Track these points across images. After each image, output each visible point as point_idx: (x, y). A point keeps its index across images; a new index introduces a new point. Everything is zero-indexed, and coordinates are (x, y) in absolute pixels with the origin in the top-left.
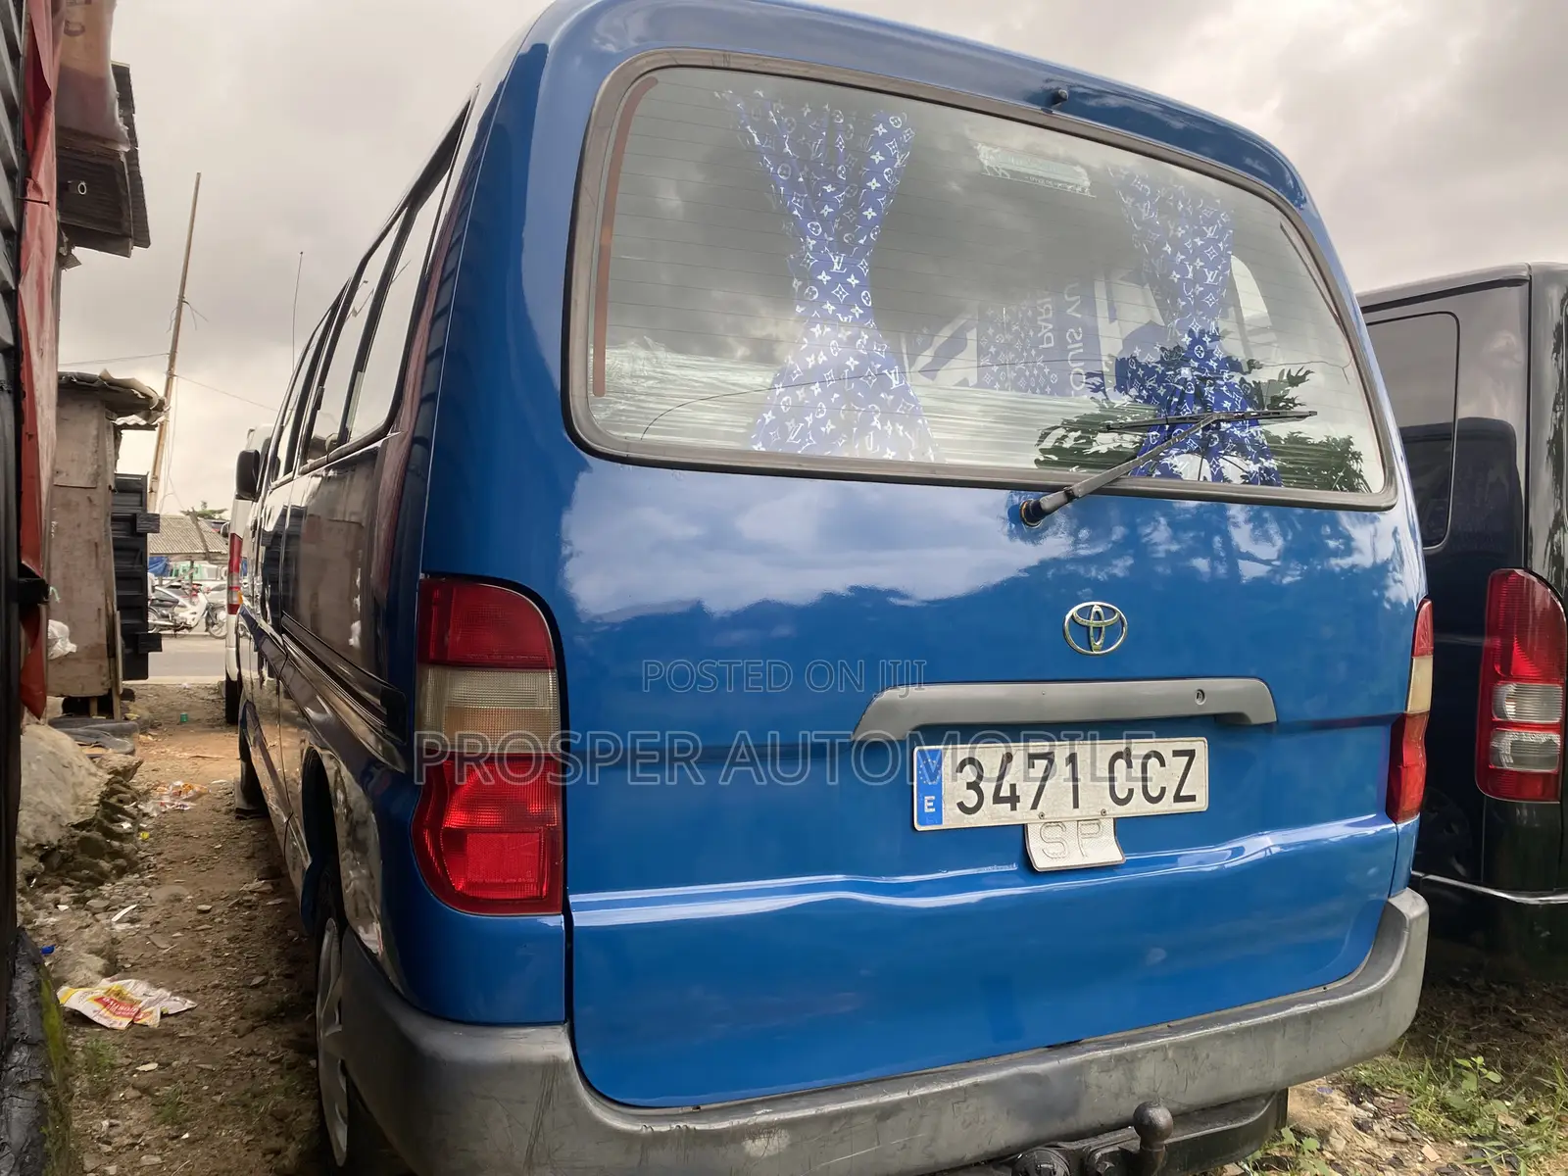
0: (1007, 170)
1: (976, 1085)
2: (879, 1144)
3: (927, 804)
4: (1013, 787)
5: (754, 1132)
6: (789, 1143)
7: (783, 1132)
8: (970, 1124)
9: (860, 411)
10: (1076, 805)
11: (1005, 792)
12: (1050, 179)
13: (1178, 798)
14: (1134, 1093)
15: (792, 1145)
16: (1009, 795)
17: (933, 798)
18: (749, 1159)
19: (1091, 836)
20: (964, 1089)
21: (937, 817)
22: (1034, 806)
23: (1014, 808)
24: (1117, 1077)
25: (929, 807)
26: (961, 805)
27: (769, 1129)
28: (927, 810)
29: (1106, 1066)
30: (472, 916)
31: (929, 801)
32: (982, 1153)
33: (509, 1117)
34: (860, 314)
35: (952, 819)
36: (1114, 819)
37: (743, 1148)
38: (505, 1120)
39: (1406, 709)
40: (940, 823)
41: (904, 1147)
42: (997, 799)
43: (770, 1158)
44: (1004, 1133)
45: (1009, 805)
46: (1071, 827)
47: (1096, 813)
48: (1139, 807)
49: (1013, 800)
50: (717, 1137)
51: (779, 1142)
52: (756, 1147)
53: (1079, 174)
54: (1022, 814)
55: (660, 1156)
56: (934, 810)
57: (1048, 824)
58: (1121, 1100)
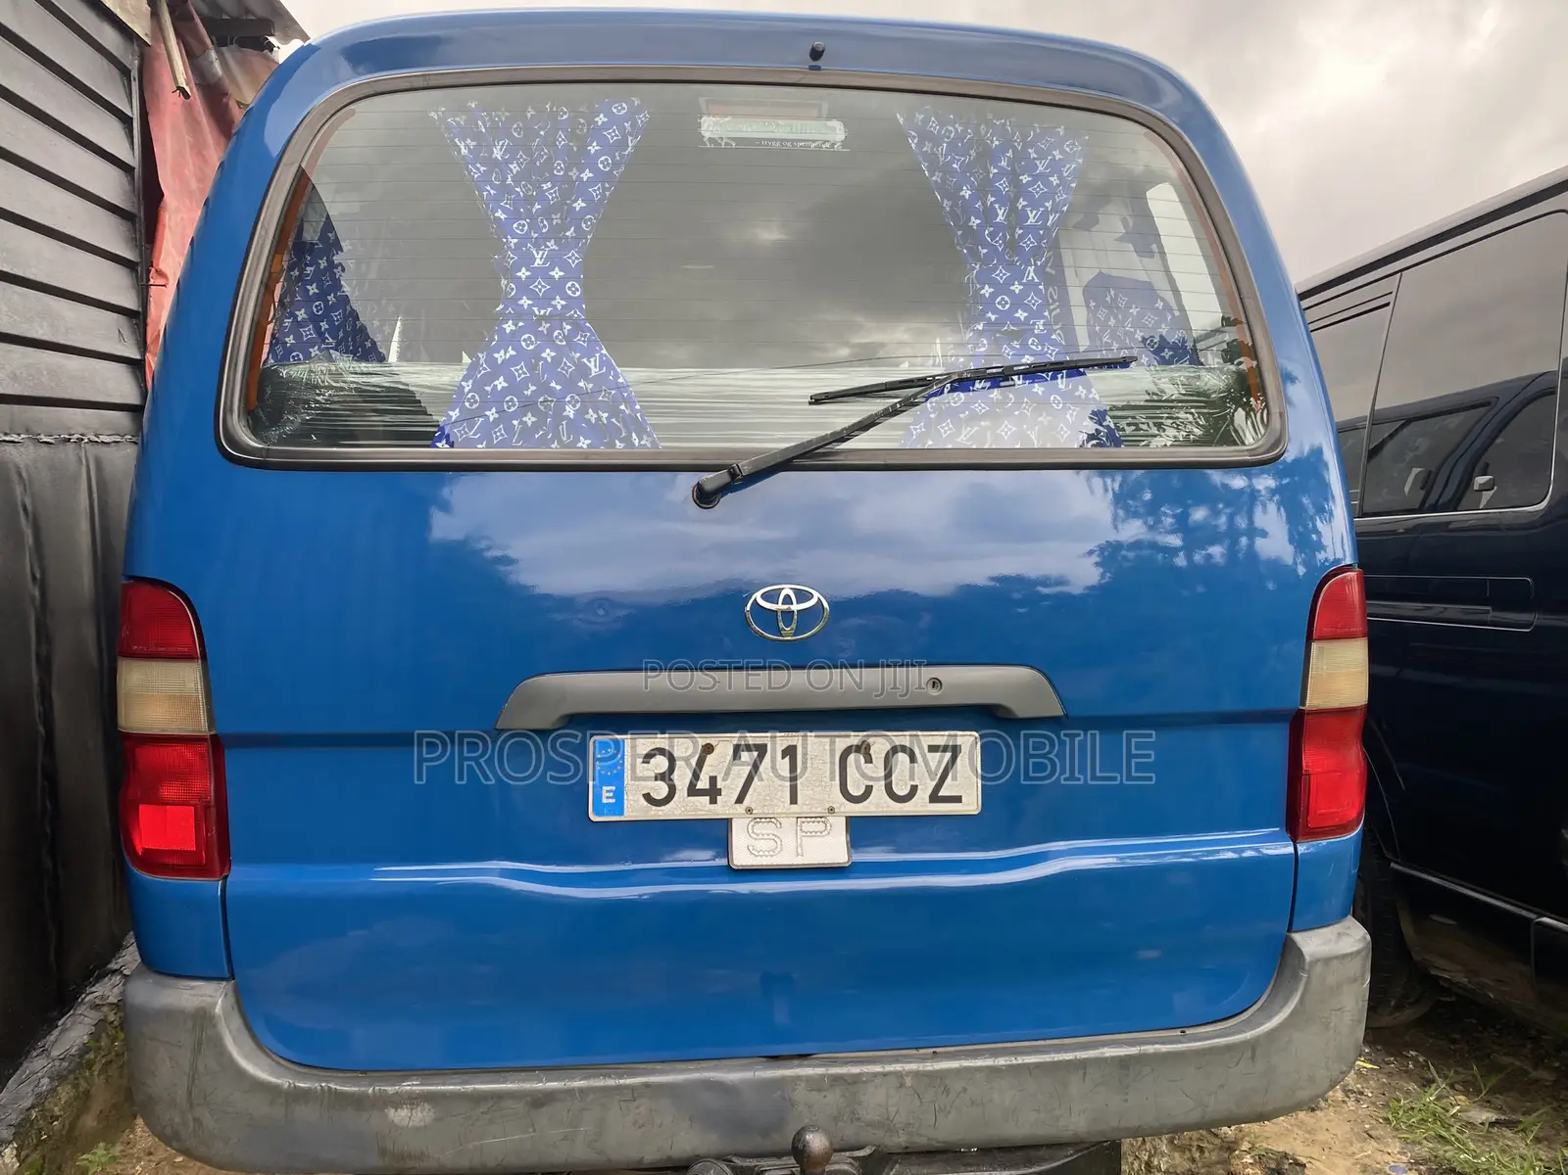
0: (733, 139)
1: (647, 1085)
2: (535, 1131)
3: (605, 794)
4: (713, 780)
5: (398, 1101)
6: (434, 1116)
7: (427, 1106)
8: (643, 1125)
9: (552, 401)
10: (794, 800)
11: (703, 784)
12: (788, 140)
13: (935, 797)
14: (858, 1119)
15: (436, 1120)
16: (708, 787)
17: (614, 788)
18: (394, 1126)
19: (814, 834)
20: (632, 1088)
21: (618, 806)
22: (740, 800)
23: (713, 801)
24: (833, 1099)
25: (607, 798)
26: (647, 797)
27: (413, 1100)
28: (605, 801)
29: (816, 1084)
30: (148, 877)
31: (607, 791)
32: (665, 1157)
33: (171, 1058)
34: (562, 306)
35: (635, 809)
36: (846, 817)
37: (386, 1116)
38: (168, 1061)
39: (1303, 703)
40: (622, 814)
41: (565, 1138)
42: (693, 791)
43: (417, 1129)
44: (683, 1140)
45: (708, 798)
46: (788, 823)
47: (820, 810)
48: (879, 805)
49: (713, 793)
50: (358, 1102)
51: (421, 1116)
52: (400, 1116)
53: (834, 129)
54: (723, 808)
55: (305, 1113)
56: (614, 801)
57: (758, 819)
58: (840, 1124)
